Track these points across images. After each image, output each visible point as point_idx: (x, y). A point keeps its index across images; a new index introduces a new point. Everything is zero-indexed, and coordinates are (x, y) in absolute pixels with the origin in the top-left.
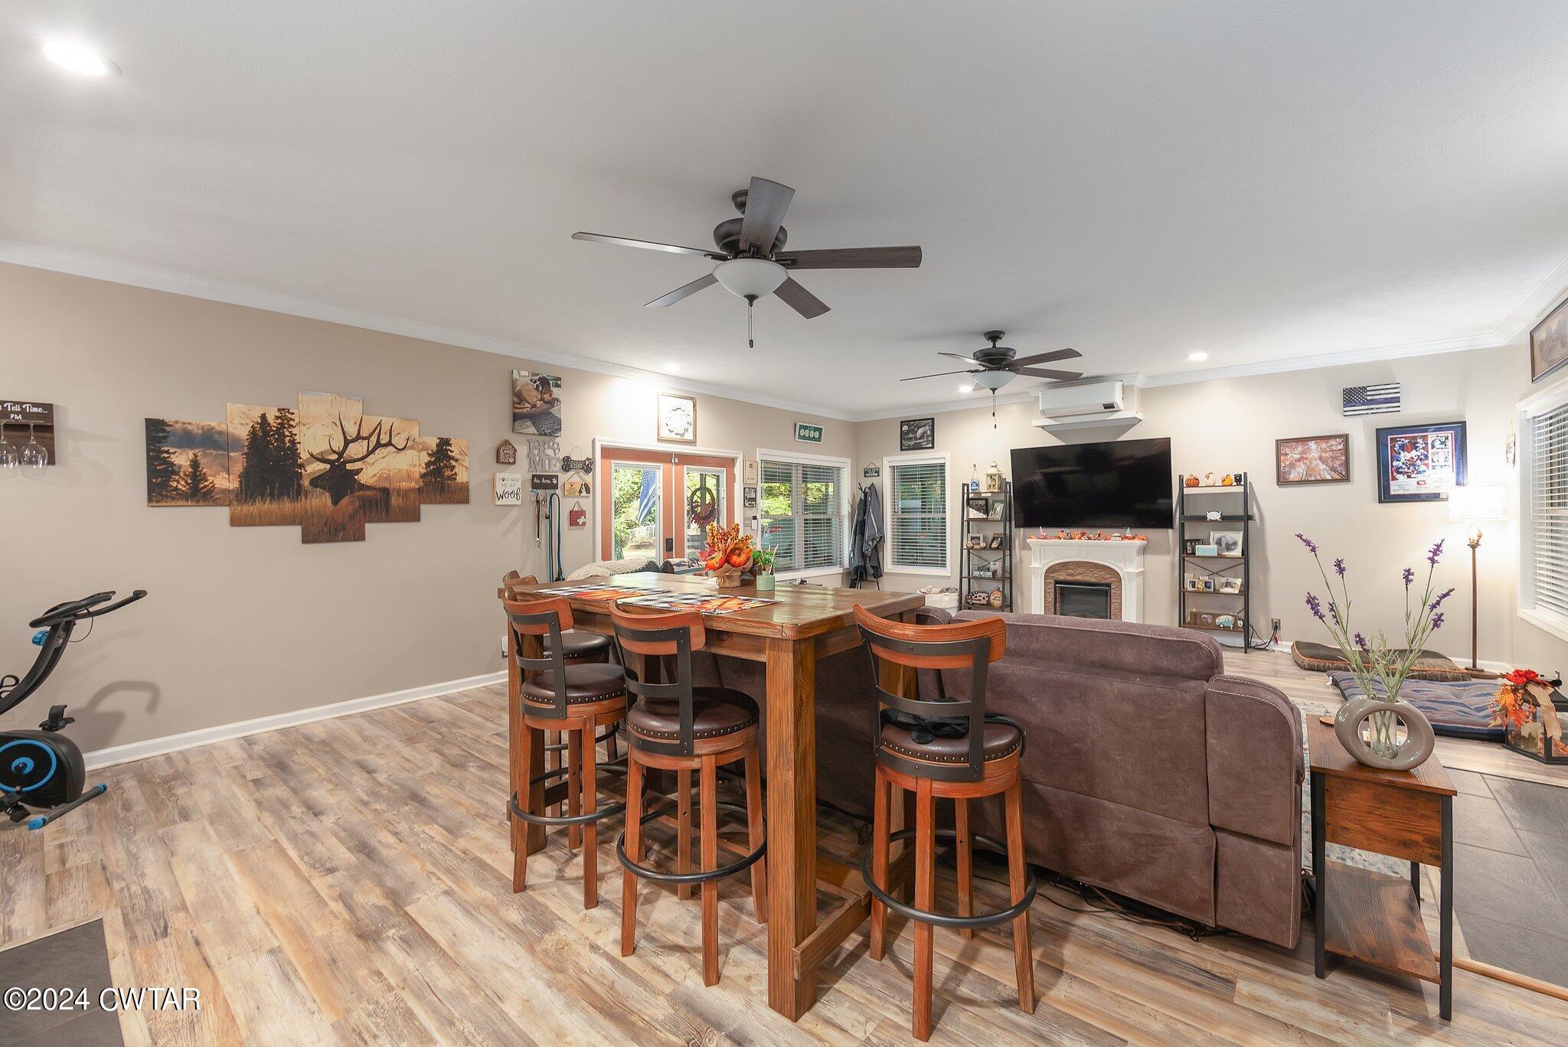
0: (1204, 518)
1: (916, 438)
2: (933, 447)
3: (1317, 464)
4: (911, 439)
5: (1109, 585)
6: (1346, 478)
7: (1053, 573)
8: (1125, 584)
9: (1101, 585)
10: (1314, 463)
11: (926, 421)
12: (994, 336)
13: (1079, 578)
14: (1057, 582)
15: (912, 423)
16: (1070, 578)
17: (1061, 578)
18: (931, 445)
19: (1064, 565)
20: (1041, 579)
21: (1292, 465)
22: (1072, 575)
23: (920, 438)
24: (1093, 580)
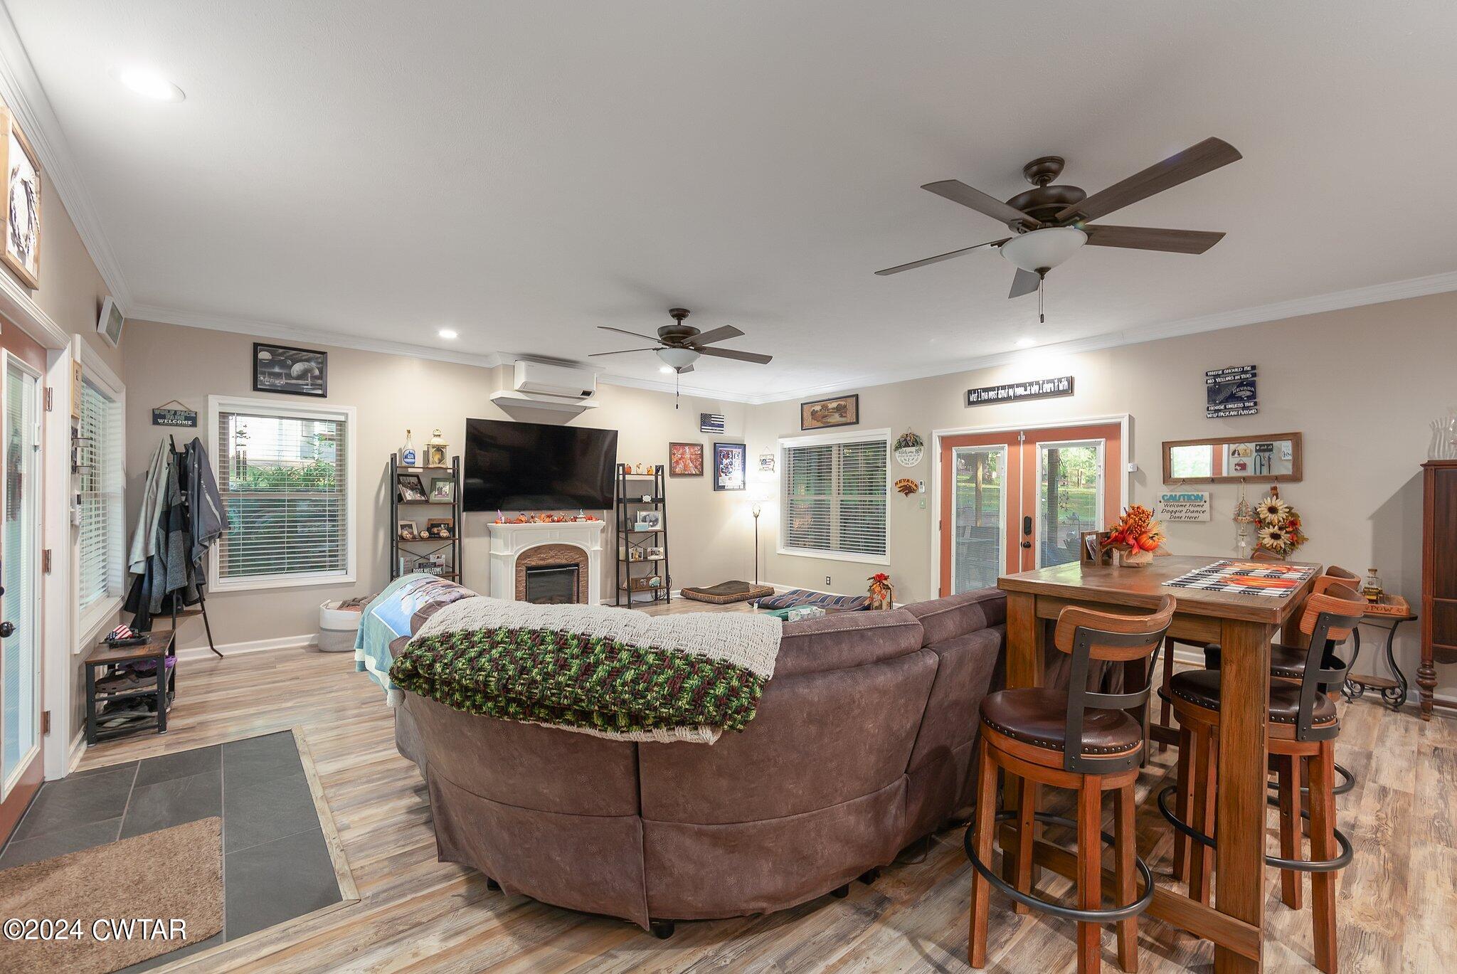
0: (640, 500)
1: (289, 376)
2: (324, 396)
3: (689, 463)
4: (278, 375)
5: (577, 565)
6: (701, 474)
7: (525, 559)
8: (591, 561)
9: (570, 566)
10: (687, 461)
11: (312, 355)
12: (680, 314)
13: (551, 561)
14: (529, 568)
15: (281, 351)
16: (542, 563)
17: (533, 563)
18: (320, 392)
19: (537, 550)
20: (512, 567)
21: (677, 462)
22: (543, 559)
23: (299, 377)
24: (564, 562)
